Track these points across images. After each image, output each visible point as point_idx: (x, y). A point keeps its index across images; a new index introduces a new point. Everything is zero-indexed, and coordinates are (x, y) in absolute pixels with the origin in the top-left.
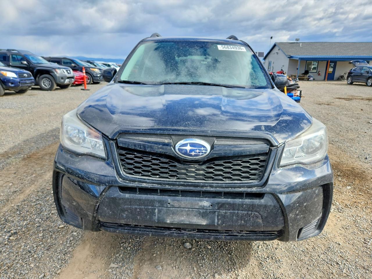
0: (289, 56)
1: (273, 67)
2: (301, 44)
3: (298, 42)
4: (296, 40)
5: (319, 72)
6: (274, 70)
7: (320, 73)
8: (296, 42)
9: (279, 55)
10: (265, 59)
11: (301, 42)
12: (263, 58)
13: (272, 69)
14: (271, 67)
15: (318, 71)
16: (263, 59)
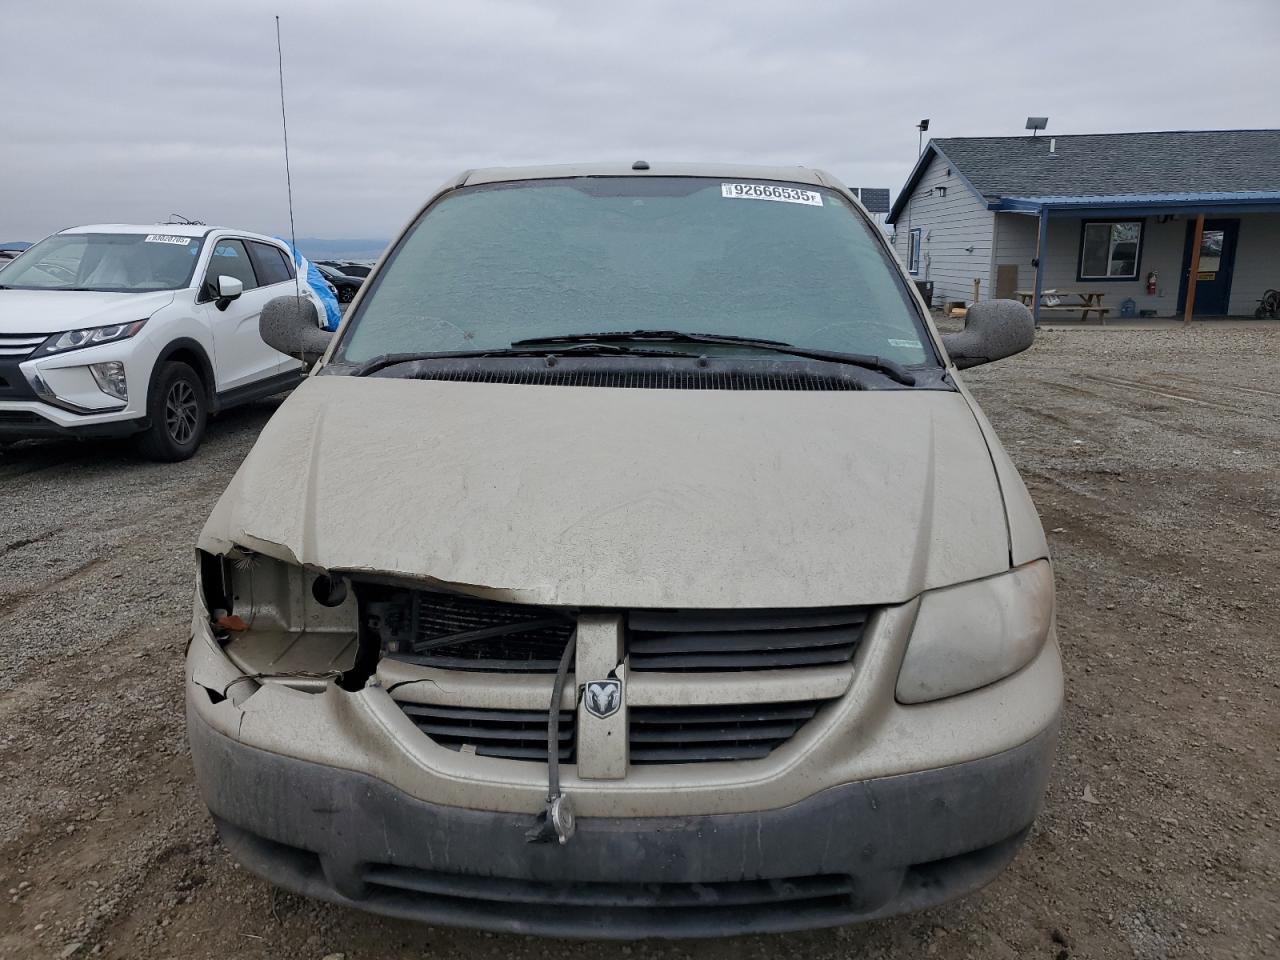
0: (997, 202)
1: (927, 256)
2: (1053, 141)
3: (1040, 133)
4: (1028, 127)
5: (1150, 276)
6: (932, 272)
7: (1153, 280)
8: (1030, 133)
9: (948, 198)
10: (894, 219)
11: (1053, 137)
12: (885, 216)
13: (922, 265)
14: (921, 258)
15: (1143, 275)
16: (889, 222)
